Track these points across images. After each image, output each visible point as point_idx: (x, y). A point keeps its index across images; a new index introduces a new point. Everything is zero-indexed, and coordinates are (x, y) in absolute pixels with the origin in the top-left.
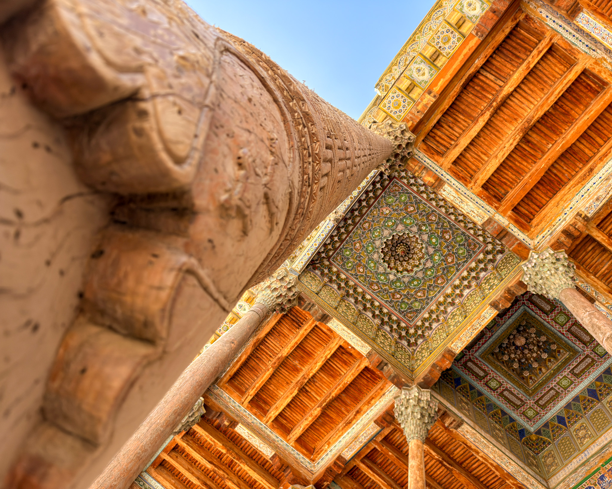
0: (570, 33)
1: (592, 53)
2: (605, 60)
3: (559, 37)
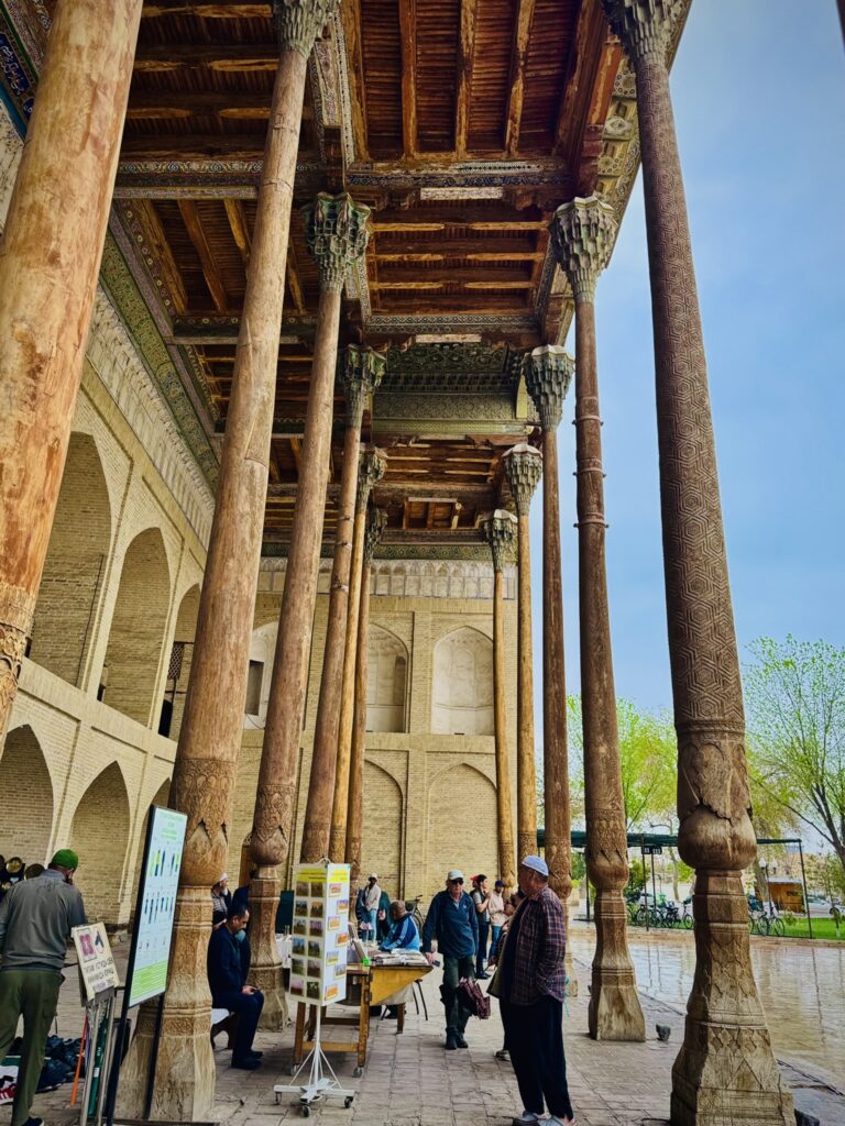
0: (495, 168)
1: (461, 166)
2: (443, 169)
3: (503, 158)
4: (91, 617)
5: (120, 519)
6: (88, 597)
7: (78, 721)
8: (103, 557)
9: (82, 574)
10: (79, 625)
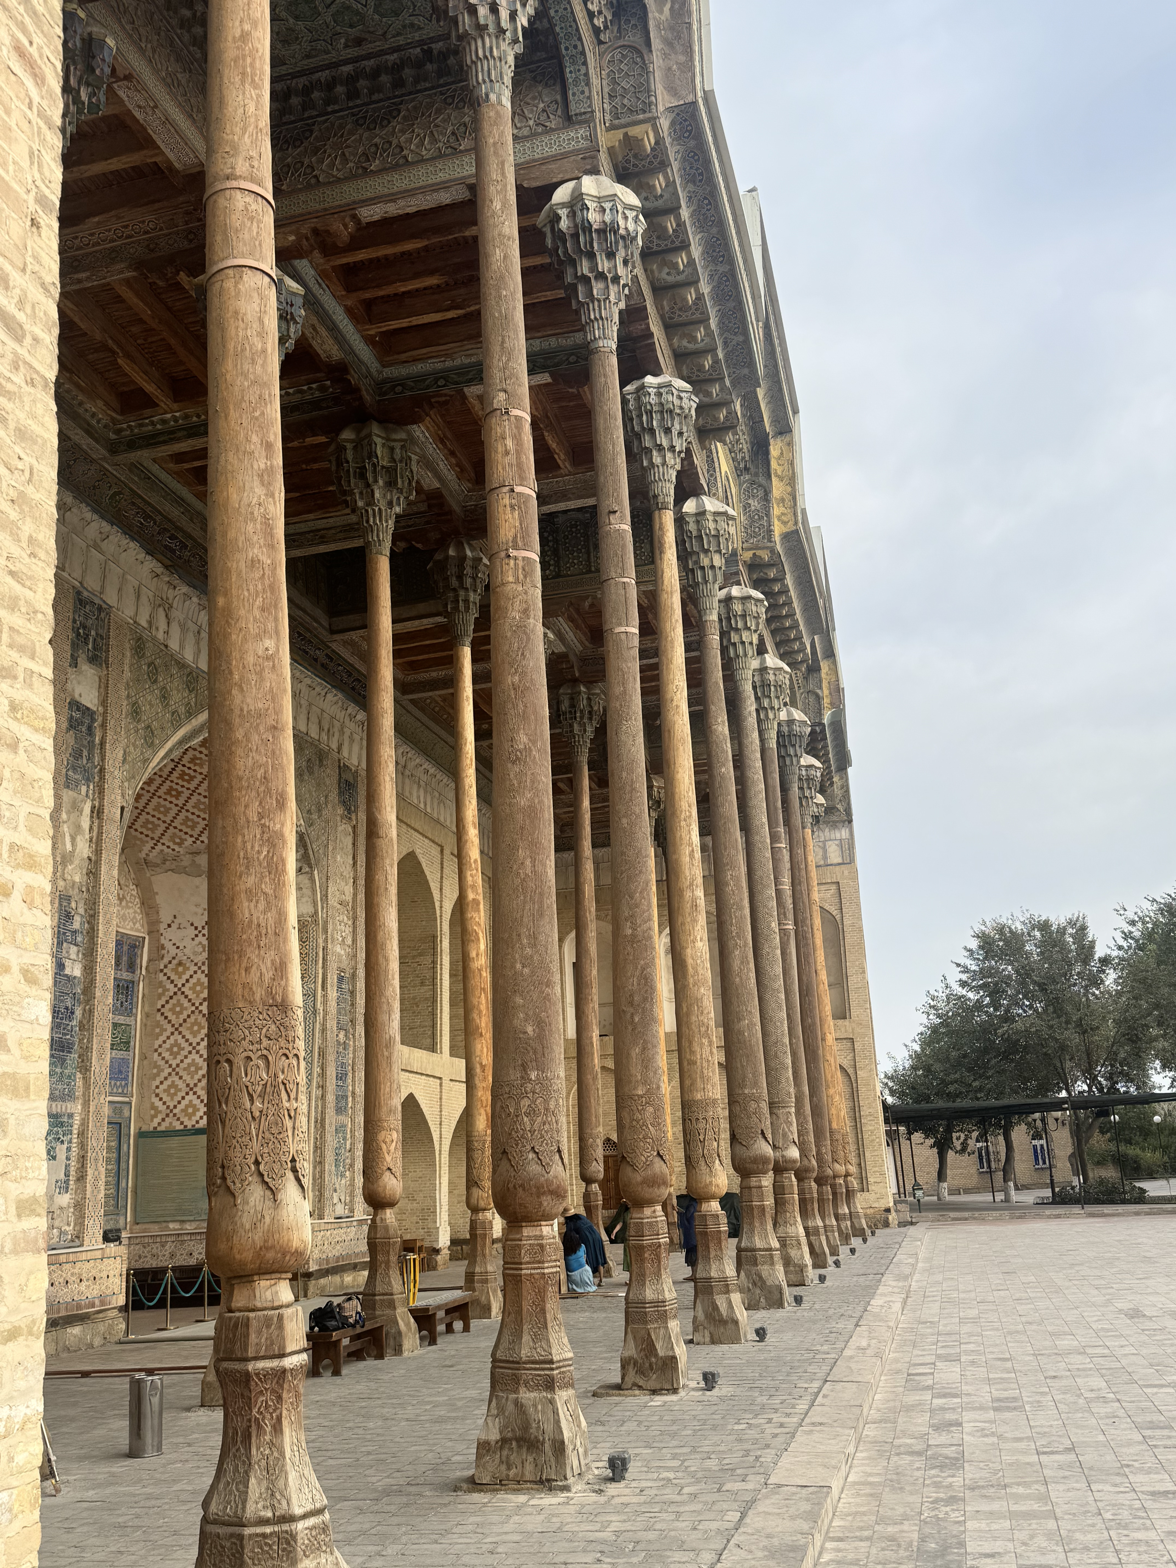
4: (434, 990)
5: (441, 901)
6: (429, 975)
7: (440, 1078)
8: (434, 937)
9: (420, 955)
10: (426, 999)
